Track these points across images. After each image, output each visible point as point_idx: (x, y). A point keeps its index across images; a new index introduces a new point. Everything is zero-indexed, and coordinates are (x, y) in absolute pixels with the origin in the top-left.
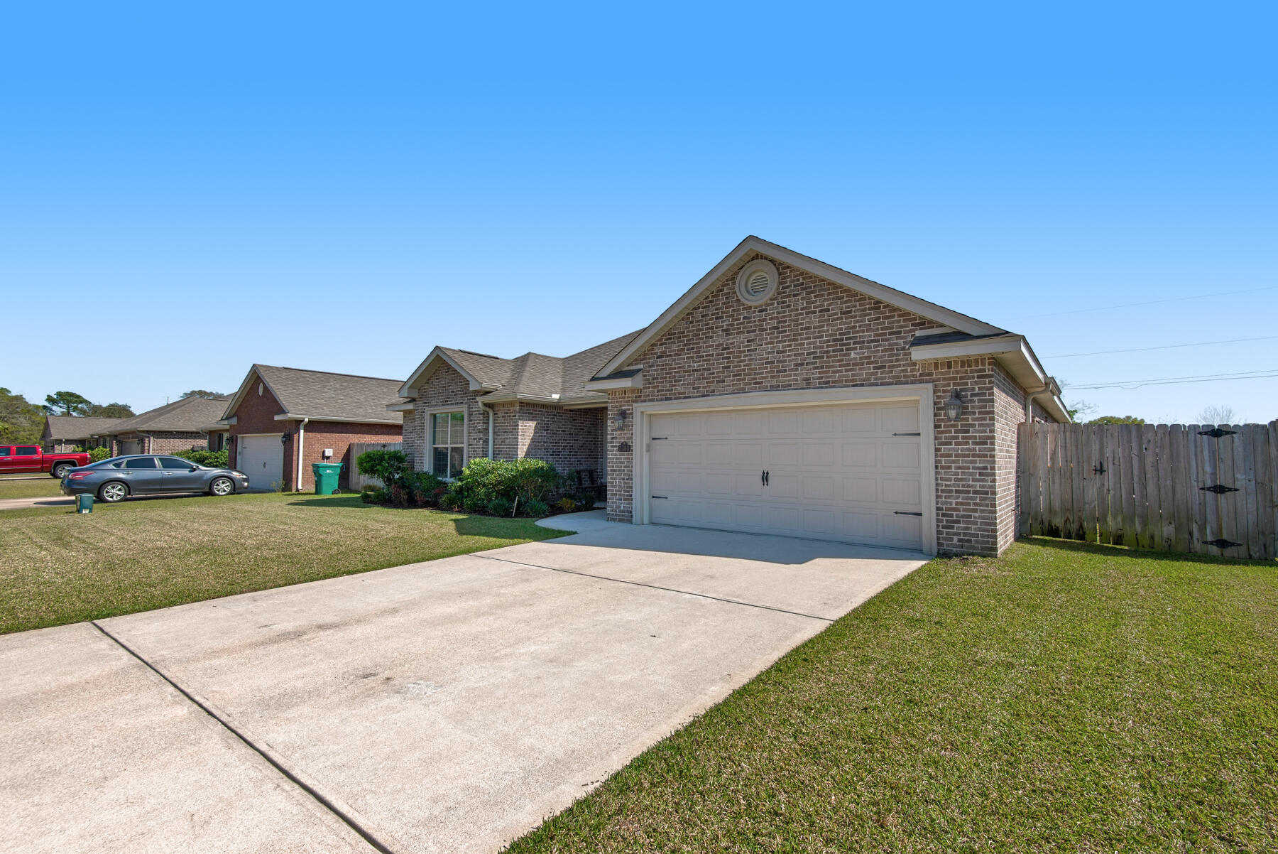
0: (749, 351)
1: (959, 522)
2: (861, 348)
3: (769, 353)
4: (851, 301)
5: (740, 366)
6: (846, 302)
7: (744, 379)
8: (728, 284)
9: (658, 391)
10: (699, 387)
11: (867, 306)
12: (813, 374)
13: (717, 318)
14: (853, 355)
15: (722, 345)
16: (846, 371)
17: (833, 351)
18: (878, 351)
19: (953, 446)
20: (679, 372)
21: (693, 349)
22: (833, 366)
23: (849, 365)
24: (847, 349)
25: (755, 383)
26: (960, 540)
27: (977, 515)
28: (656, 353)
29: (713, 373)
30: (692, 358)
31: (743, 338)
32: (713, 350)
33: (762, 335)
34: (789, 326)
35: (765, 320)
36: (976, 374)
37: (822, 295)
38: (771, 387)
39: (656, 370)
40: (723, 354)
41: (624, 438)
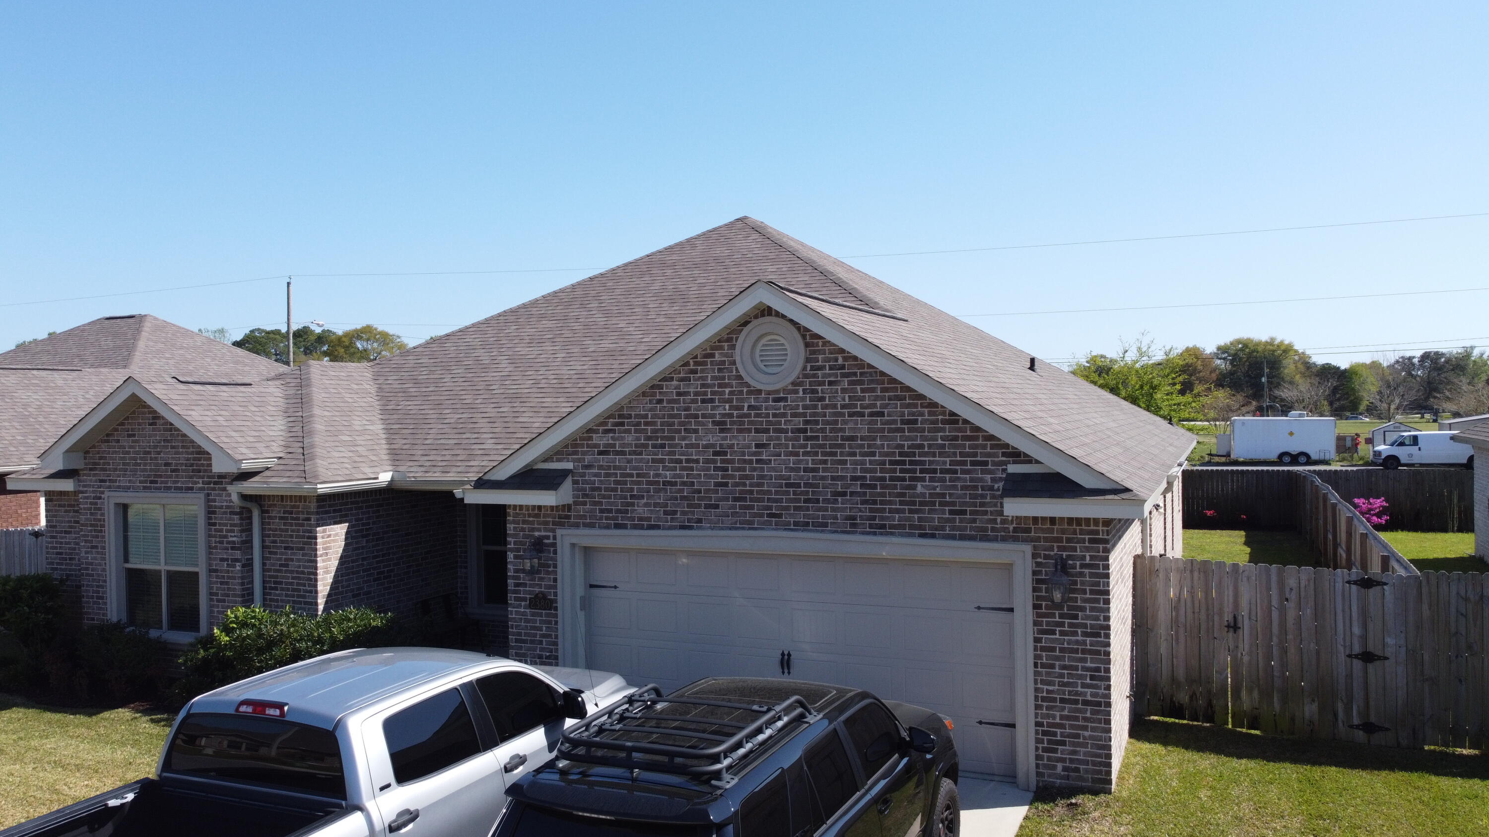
0: (758, 461)
1: (1063, 743)
2: (932, 480)
3: (792, 469)
4: (915, 406)
5: (745, 485)
6: (908, 406)
7: (752, 507)
8: (722, 348)
9: (602, 511)
10: (675, 512)
11: (940, 417)
12: (860, 511)
13: (703, 401)
14: (919, 489)
15: (713, 446)
16: (911, 511)
17: (891, 479)
18: (955, 487)
19: (1057, 636)
20: (638, 483)
21: (663, 446)
22: (890, 503)
23: (913, 503)
24: (912, 479)
25: (769, 515)
26: (1065, 769)
27: (1087, 734)
28: (596, 446)
29: (699, 492)
30: (662, 461)
31: (749, 439)
32: (698, 453)
33: (778, 438)
34: (823, 430)
35: (784, 415)
36: (1087, 537)
37: (873, 390)
38: (796, 524)
39: (596, 475)
40: (715, 461)
41: (540, 586)
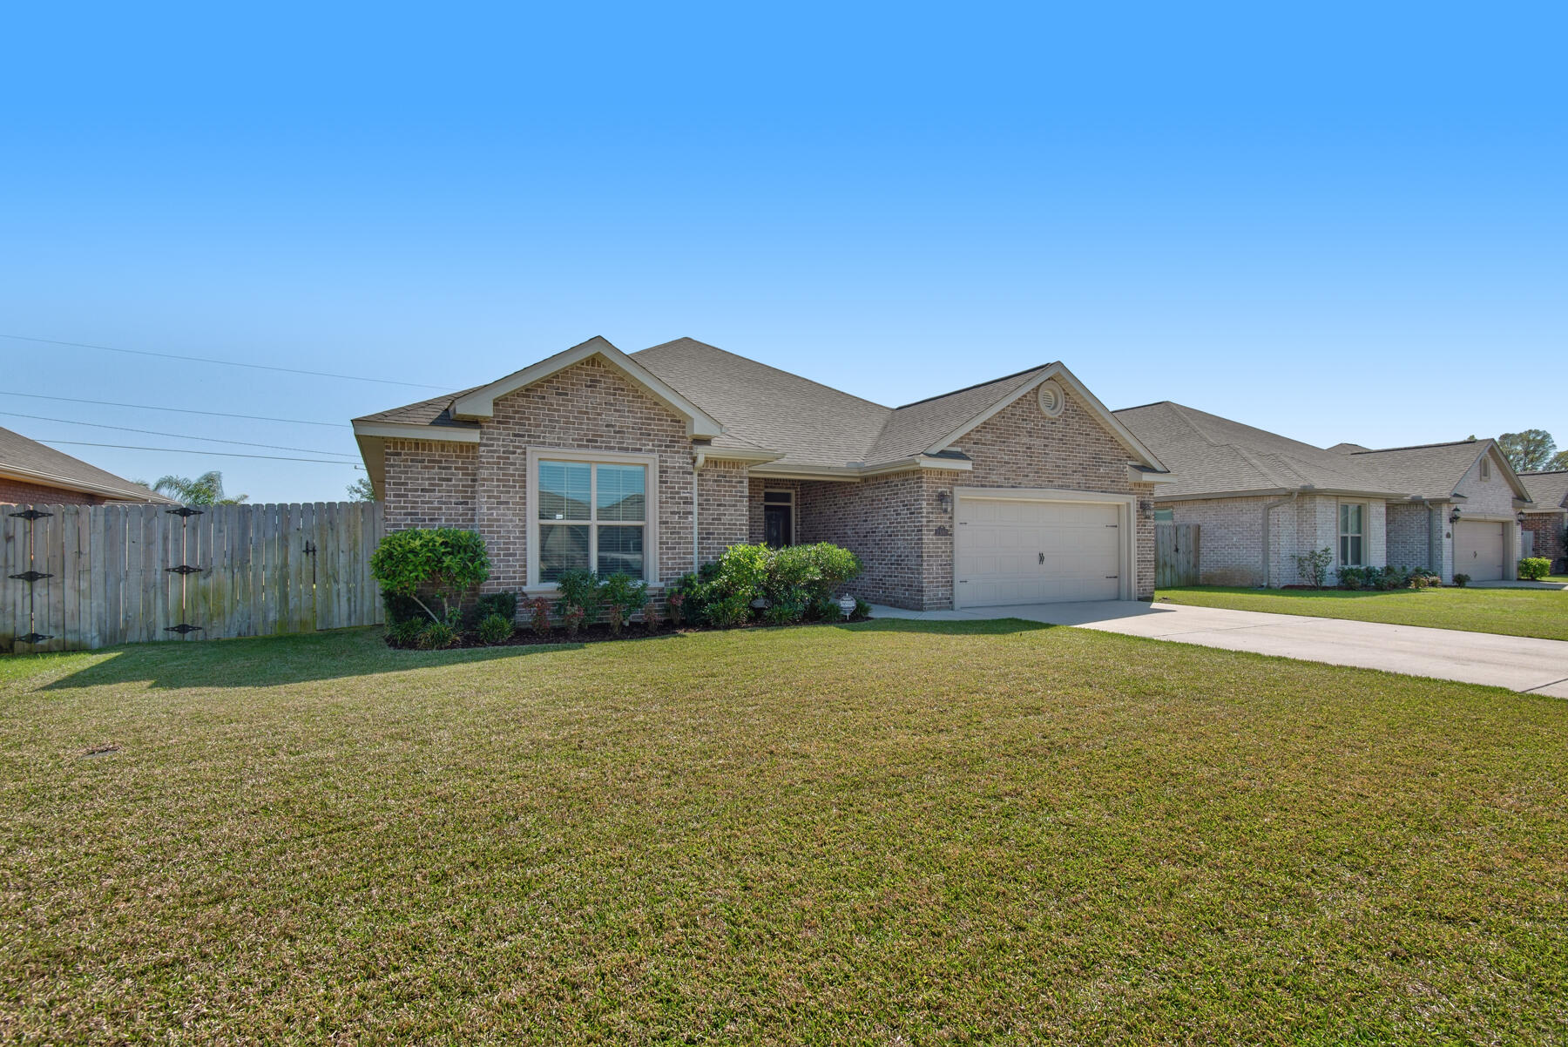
0: (1044, 453)
1: (1142, 579)
3: (1057, 459)
4: (1100, 432)
9: (974, 477)
11: (1107, 438)
12: (1082, 480)
13: (1023, 420)
14: (1101, 470)
16: (1098, 481)
17: (1092, 465)
20: (993, 462)
22: (1092, 476)
23: (1099, 477)
25: (1048, 481)
28: (973, 439)
29: (1020, 468)
31: (1041, 442)
32: (1020, 447)
33: (1053, 443)
34: (1069, 440)
35: (1055, 431)
37: (1086, 423)
38: (1058, 486)
39: (973, 456)
40: (1026, 452)
41: (941, 522)
